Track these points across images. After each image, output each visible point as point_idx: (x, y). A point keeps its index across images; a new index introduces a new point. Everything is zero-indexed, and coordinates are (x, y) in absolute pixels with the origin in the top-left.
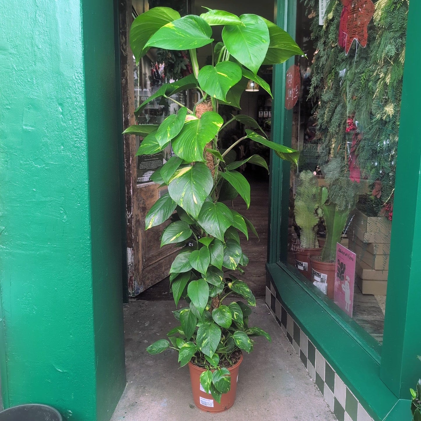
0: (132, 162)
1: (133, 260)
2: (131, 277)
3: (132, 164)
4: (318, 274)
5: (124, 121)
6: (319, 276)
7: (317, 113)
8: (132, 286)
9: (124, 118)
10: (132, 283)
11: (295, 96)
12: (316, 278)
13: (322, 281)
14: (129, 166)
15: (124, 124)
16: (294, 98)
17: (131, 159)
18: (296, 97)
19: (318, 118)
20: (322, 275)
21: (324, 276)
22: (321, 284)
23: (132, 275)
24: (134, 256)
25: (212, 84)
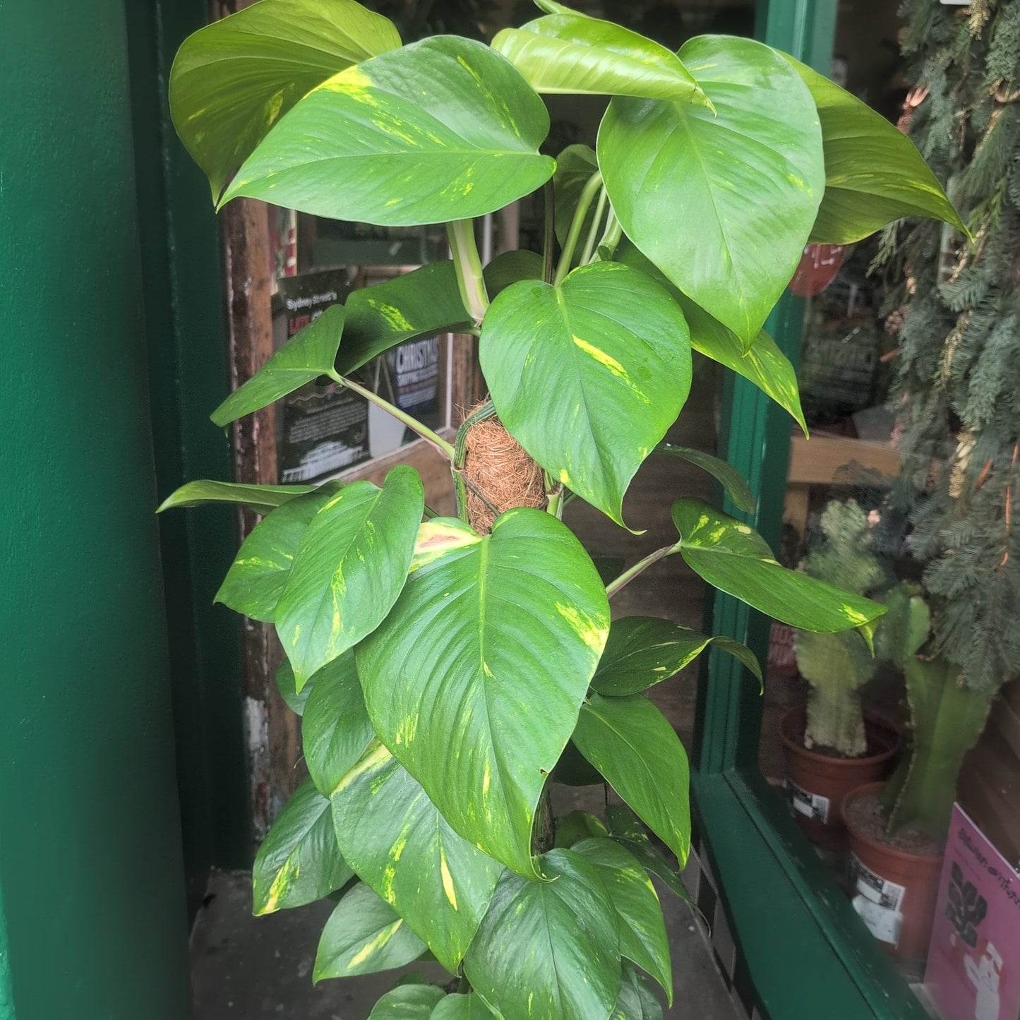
0: (259, 435)
1: (266, 737)
2: (261, 786)
3: (261, 442)
4: (871, 877)
5: (231, 299)
6: (878, 887)
7: (899, 319)
8: (264, 812)
9: (231, 293)
10: (265, 803)
11: (828, 259)
12: (863, 886)
13: (886, 903)
14: (250, 448)
15: (234, 310)
16: (824, 263)
17: (257, 425)
18: (831, 261)
19: (905, 339)
20: (888, 886)
21: (896, 890)
22: (880, 909)
23: (262, 780)
24: (269, 723)
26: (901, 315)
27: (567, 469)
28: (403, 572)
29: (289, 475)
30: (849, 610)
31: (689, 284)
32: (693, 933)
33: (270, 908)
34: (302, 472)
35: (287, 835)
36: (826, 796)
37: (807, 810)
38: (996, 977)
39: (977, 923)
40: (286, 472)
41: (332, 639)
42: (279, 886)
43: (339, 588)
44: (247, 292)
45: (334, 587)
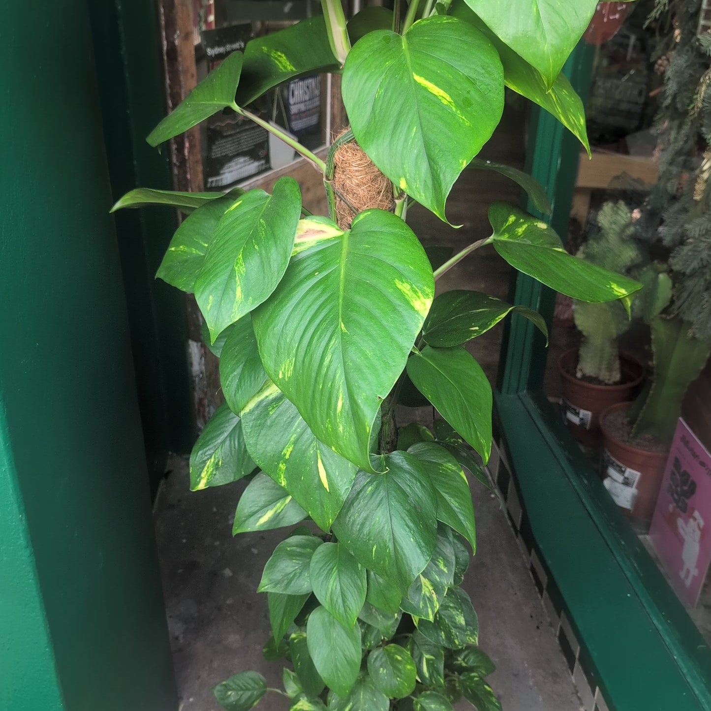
0: (189, 152)
1: (203, 368)
2: (201, 400)
3: (191, 157)
4: (618, 466)
5: (165, 48)
6: (622, 472)
7: (666, 62)
8: (204, 416)
9: (165, 43)
10: (204, 411)
11: (615, 14)
12: (612, 471)
13: (627, 483)
14: (183, 161)
15: (168, 57)
16: (611, 18)
17: (187, 145)
18: (617, 16)
19: (669, 79)
20: (629, 472)
21: (634, 474)
22: (623, 487)
23: (202, 396)
24: (205, 358)
25: (395, 128)
26: (668, 60)
27: (405, 177)
28: (286, 258)
29: (212, 182)
30: (614, 286)
31: (505, 33)
32: (493, 499)
33: (202, 486)
34: (221, 179)
35: (212, 438)
36: (589, 411)
37: (576, 420)
38: (698, 533)
39: (688, 498)
40: (210, 180)
41: (236, 306)
42: (207, 472)
43: (241, 269)
44: (177, 42)
45: (236, 268)
